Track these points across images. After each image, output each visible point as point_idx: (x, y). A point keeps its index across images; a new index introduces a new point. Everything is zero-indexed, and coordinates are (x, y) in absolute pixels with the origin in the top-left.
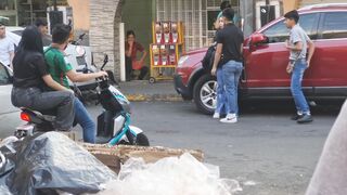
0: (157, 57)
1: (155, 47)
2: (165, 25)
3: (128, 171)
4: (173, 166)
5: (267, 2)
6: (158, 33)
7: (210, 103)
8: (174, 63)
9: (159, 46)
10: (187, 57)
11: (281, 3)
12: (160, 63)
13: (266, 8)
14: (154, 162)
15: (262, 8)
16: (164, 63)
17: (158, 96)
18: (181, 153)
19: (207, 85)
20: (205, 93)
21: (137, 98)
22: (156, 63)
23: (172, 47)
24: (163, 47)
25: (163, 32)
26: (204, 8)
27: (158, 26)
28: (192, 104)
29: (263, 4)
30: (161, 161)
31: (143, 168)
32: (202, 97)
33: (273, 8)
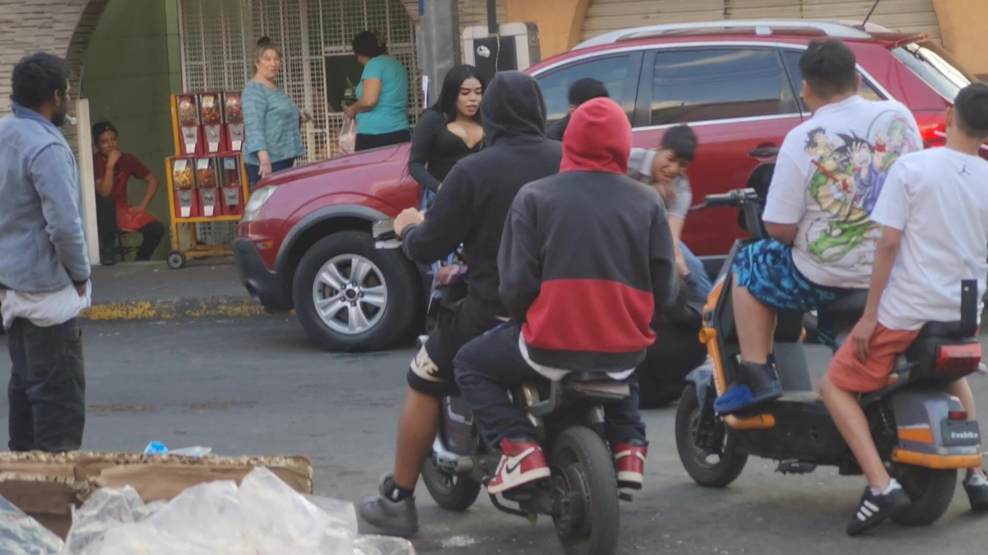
0: (187, 195)
1: (180, 167)
2: (208, 103)
3: (96, 527)
4: (222, 508)
5: (493, 26)
6: (189, 124)
7: (342, 316)
8: (239, 209)
9: (192, 161)
10: (271, 191)
11: (532, 29)
12: (197, 211)
13: (489, 43)
14: (168, 497)
15: (477, 43)
16: (208, 210)
17: (194, 304)
18: (248, 468)
19: (331, 266)
20: (327, 291)
21: (136, 312)
22: (185, 211)
23: (229, 164)
24: (203, 164)
25: (203, 121)
26: (314, 49)
27: (185, 105)
28: (290, 322)
29: (482, 32)
30: (187, 495)
31: (137, 517)
32: (318, 301)
33: (509, 43)
